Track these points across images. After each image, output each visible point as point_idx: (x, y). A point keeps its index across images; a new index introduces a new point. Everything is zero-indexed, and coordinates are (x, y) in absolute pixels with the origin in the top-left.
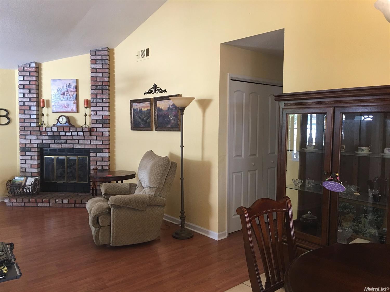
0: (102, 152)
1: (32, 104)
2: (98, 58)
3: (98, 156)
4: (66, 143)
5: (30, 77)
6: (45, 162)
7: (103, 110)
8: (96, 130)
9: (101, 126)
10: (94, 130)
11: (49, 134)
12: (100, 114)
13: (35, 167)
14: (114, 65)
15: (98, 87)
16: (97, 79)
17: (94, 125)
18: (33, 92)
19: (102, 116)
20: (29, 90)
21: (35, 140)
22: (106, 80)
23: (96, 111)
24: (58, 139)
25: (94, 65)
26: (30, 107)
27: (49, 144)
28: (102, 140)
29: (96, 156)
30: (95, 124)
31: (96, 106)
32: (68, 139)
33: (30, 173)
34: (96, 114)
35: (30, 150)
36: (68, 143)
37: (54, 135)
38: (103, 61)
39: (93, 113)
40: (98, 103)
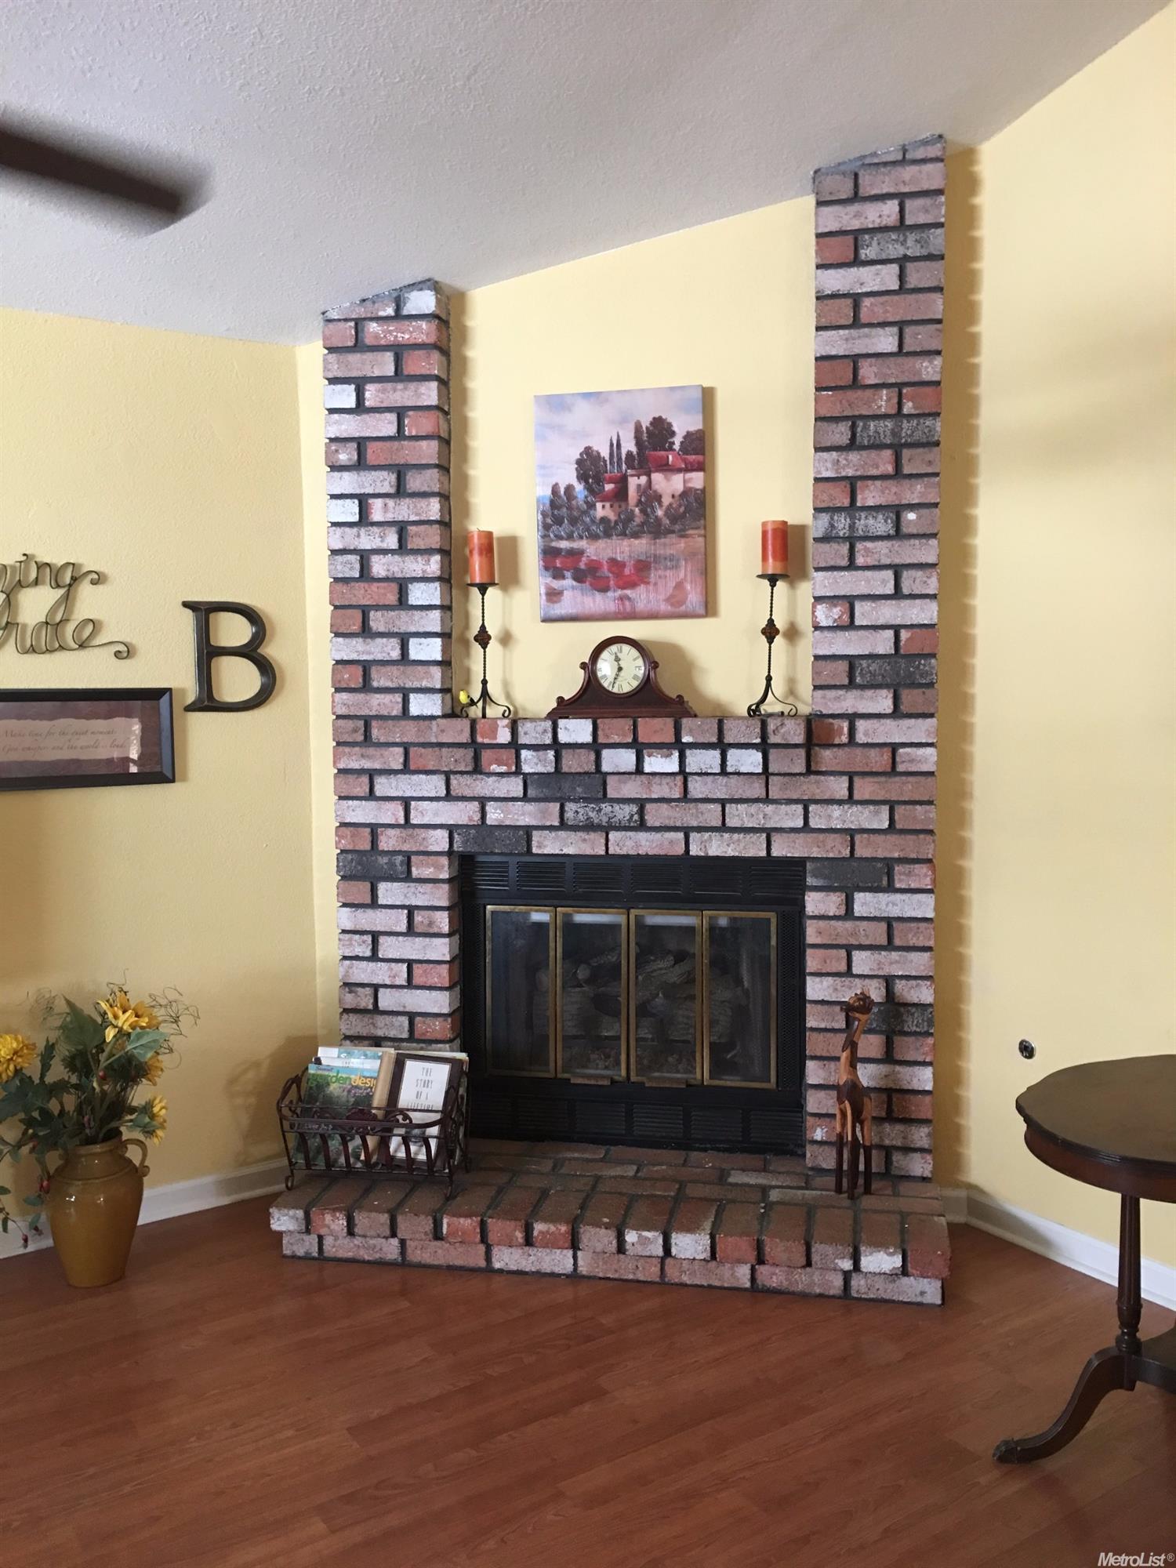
0: (891, 888)
1: (413, 566)
2: (871, 218)
3: (858, 910)
4: (642, 826)
5: (405, 389)
6: (488, 946)
7: (898, 594)
8: (846, 730)
9: (883, 702)
10: (831, 732)
11: (531, 763)
12: (881, 622)
13: (435, 981)
14: (977, 266)
15: (866, 428)
16: (862, 372)
17: (838, 698)
18: (425, 488)
19: (890, 633)
20: (393, 477)
21: (435, 804)
22: (925, 377)
23: (850, 601)
24: (587, 800)
25: (842, 271)
26: (402, 585)
27: (528, 830)
28: (892, 805)
29: (849, 914)
30: (841, 692)
31: (851, 566)
32: (654, 796)
33: (405, 1021)
34: (846, 618)
35: (401, 868)
36: (650, 820)
37: (565, 769)
38: (911, 238)
39: (826, 615)
40: (869, 545)
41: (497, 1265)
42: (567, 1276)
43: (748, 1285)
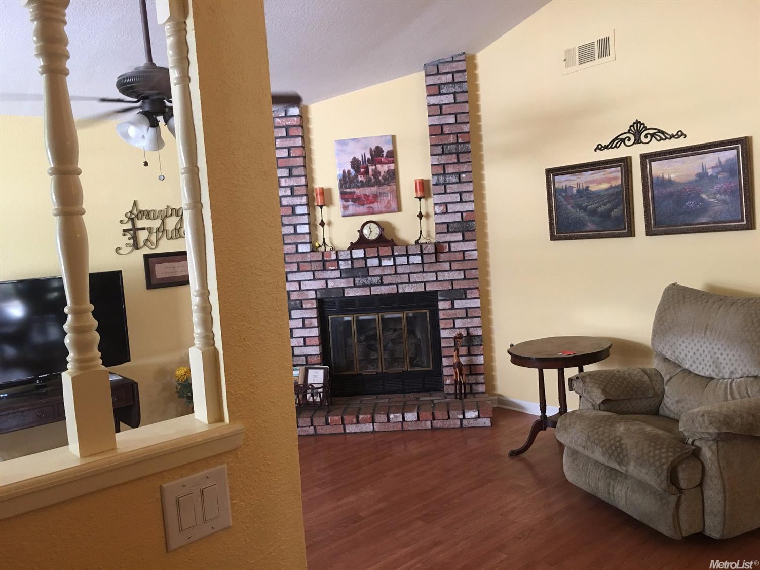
0: (466, 298)
1: (297, 201)
2: (443, 80)
3: (456, 306)
4: (382, 284)
5: (290, 140)
6: (330, 330)
7: (461, 201)
8: (448, 247)
9: (459, 237)
10: (443, 248)
11: (343, 265)
12: (456, 211)
13: (314, 343)
14: (478, 93)
15: (447, 147)
16: (444, 130)
17: (444, 237)
18: (299, 174)
19: (460, 214)
20: (288, 171)
21: (310, 282)
22: (465, 131)
23: (446, 204)
24: (362, 277)
25: (435, 97)
26: (293, 208)
27: (343, 289)
28: (464, 271)
29: (453, 308)
30: (445, 234)
31: (446, 193)
32: (385, 274)
33: (304, 358)
34: (445, 210)
35: (299, 305)
36: (385, 282)
37: (355, 267)
38: (457, 86)
39: (438, 209)
40: (451, 186)
41: (347, 431)
42: (371, 432)
43: (430, 427)
